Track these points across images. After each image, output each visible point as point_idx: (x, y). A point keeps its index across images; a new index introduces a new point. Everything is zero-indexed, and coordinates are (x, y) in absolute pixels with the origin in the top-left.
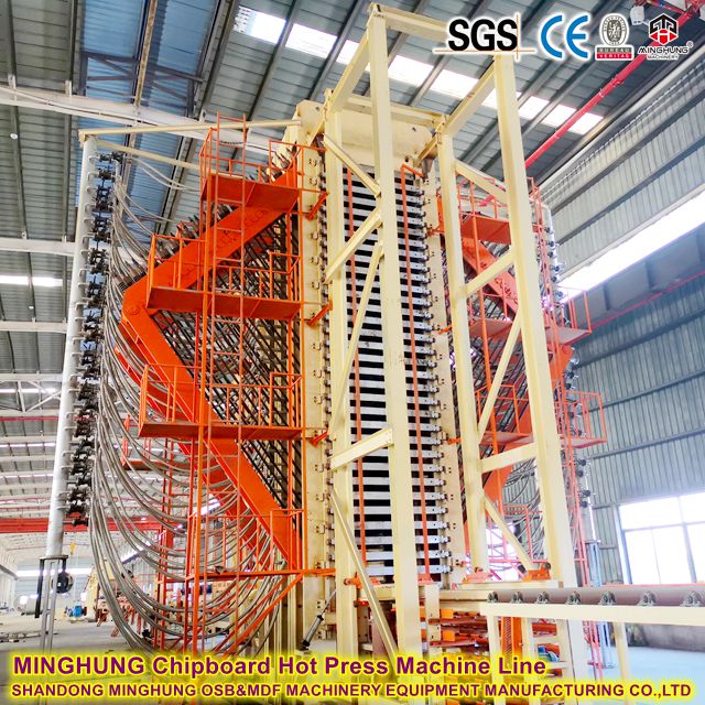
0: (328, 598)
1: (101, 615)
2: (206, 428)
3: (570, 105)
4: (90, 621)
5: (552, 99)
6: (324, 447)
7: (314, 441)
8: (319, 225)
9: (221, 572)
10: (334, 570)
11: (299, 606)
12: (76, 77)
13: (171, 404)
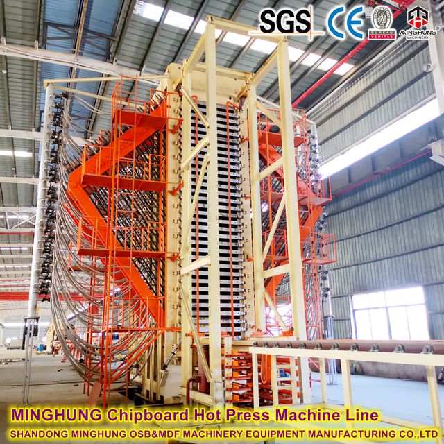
0: (178, 343)
1: (55, 351)
2: (113, 252)
3: (334, 58)
4: (49, 353)
5: (323, 55)
6: (178, 262)
7: (173, 259)
8: (178, 137)
9: (120, 328)
10: (181, 329)
11: (163, 347)
12: (41, 38)
13: (94, 237)
